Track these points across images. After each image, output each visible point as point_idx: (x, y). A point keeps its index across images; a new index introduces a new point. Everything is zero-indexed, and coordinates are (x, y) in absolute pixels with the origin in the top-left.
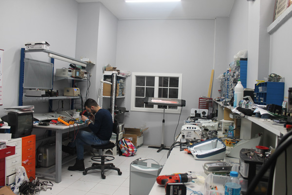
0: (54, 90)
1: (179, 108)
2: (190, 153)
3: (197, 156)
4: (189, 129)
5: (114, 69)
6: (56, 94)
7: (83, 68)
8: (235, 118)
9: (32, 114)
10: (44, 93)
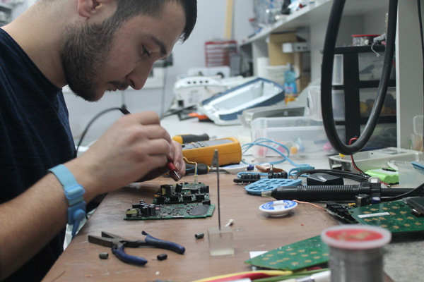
2: (205, 120)
3: (222, 117)
4: (192, 84)
8: (297, 50)
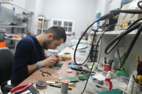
0: (15, 23)
1: (72, 36)
5: (43, 16)
6: (16, 25)
7: (29, 14)
9: (4, 33)
10: (10, 23)
